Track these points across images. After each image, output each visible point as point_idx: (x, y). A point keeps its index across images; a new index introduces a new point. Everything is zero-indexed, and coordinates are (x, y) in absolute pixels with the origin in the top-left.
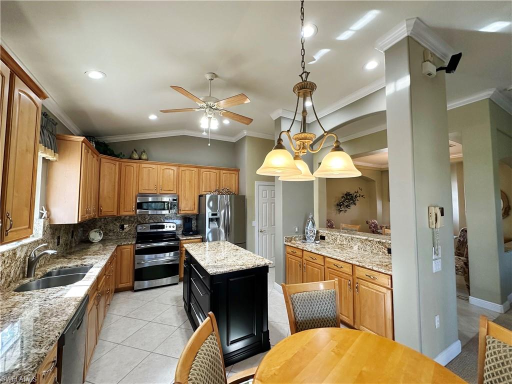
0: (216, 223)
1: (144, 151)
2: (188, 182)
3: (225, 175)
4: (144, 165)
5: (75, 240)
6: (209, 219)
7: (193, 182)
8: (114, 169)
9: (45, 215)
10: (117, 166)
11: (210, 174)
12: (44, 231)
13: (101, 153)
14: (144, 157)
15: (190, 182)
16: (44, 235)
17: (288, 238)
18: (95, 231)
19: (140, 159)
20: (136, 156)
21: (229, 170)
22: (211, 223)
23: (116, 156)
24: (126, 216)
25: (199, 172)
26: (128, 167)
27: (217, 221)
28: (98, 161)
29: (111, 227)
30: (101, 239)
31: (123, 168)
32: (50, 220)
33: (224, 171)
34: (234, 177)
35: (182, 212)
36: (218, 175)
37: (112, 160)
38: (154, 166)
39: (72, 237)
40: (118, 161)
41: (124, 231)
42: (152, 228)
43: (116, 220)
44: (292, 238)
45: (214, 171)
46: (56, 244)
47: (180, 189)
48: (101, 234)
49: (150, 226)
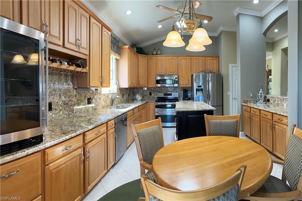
0: (201, 92)
1: (159, 49)
3: (209, 60)
4: (159, 58)
5: (130, 98)
6: (197, 89)
7: (188, 66)
8: (144, 61)
9: (117, 83)
10: (146, 59)
11: (199, 60)
12: (117, 90)
13: (138, 53)
14: (159, 53)
15: (185, 66)
16: (117, 91)
17: (245, 101)
18: (139, 95)
19: (157, 54)
20: (155, 53)
21: (211, 57)
22: (198, 92)
23: (145, 54)
24: (152, 88)
25: (191, 59)
26: (151, 60)
27: (202, 91)
28: (137, 58)
29: (145, 93)
31: (149, 60)
32: (119, 86)
33: (209, 58)
34: (215, 62)
35: (181, 86)
36: (204, 61)
37: (144, 56)
38: (164, 58)
39: (129, 96)
40: (146, 57)
41: (151, 96)
42: (165, 95)
43: (148, 90)
44: (248, 100)
45: (201, 58)
46: (122, 97)
47: (179, 71)
48: (141, 96)
49: (164, 94)
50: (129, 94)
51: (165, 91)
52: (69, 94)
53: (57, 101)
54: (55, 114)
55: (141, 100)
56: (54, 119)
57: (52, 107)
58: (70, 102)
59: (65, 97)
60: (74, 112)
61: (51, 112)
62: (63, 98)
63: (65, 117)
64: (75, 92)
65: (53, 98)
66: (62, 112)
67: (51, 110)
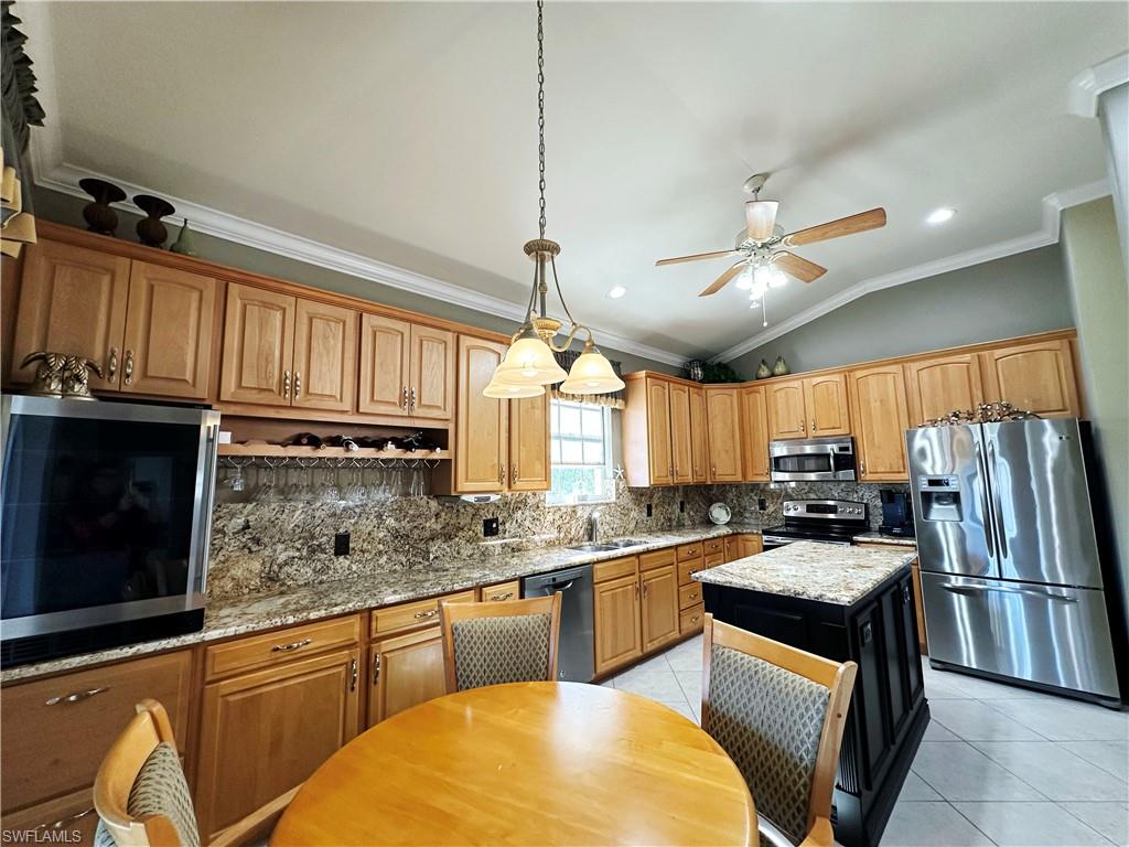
1: (779, 359)
2: (878, 403)
3: (1003, 361)
4: (776, 387)
6: (924, 493)
7: (892, 401)
8: (729, 401)
9: (620, 474)
10: (736, 395)
12: (619, 494)
14: (780, 369)
16: (618, 498)
18: (719, 507)
19: (773, 375)
20: (764, 372)
25: (907, 372)
26: (752, 396)
28: (701, 396)
29: (745, 501)
30: (728, 520)
31: (745, 397)
32: (626, 478)
35: (869, 477)
37: (726, 389)
38: (797, 384)
39: (682, 510)
40: (737, 389)
41: (765, 512)
43: (752, 491)
46: (645, 514)
47: (857, 424)
48: (727, 513)
49: (808, 506)
50: (682, 503)
51: (812, 496)
52: (411, 512)
53: (369, 529)
54: (360, 561)
55: (728, 524)
56: (356, 575)
57: (351, 545)
58: (416, 532)
59: (396, 520)
60: (432, 556)
61: (346, 558)
62: (391, 522)
63: (395, 571)
64: (436, 504)
65: (356, 523)
66: (385, 558)
67: (348, 553)
